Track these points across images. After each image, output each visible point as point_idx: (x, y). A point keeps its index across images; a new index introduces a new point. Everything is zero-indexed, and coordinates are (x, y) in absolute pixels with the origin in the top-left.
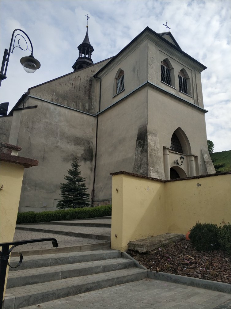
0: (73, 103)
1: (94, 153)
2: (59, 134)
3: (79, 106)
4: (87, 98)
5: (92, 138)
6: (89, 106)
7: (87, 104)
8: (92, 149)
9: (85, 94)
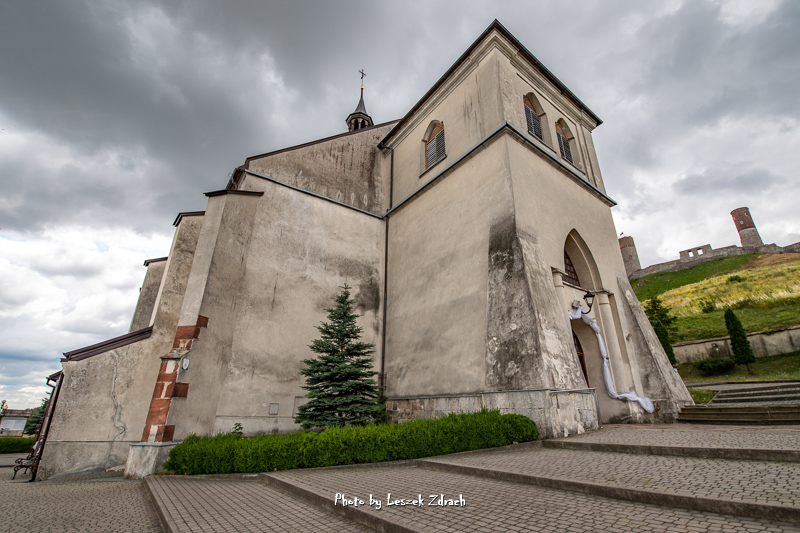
0: (339, 192)
1: (381, 294)
2: (308, 250)
3: (349, 198)
4: (366, 184)
5: (377, 262)
6: (370, 199)
7: (366, 196)
8: (376, 285)
9: (362, 176)
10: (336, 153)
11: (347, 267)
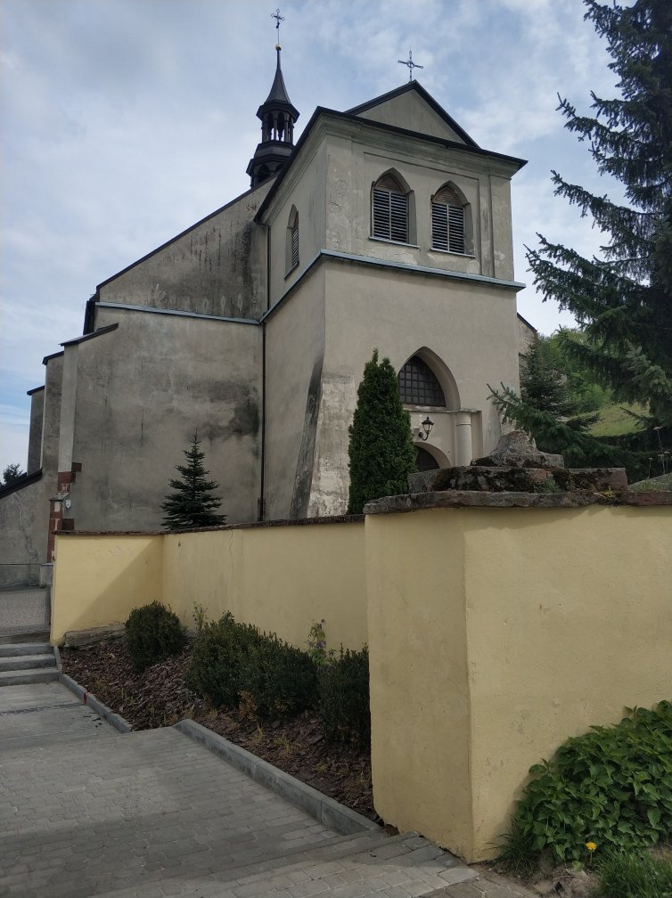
0: (206, 299)
1: (261, 415)
3: (218, 305)
4: (240, 279)
5: (255, 379)
6: (246, 299)
7: (240, 297)
8: (255, 405)
9: (234, 270)
10: (199, 247)
11: (218, 391)
